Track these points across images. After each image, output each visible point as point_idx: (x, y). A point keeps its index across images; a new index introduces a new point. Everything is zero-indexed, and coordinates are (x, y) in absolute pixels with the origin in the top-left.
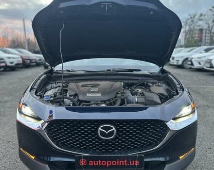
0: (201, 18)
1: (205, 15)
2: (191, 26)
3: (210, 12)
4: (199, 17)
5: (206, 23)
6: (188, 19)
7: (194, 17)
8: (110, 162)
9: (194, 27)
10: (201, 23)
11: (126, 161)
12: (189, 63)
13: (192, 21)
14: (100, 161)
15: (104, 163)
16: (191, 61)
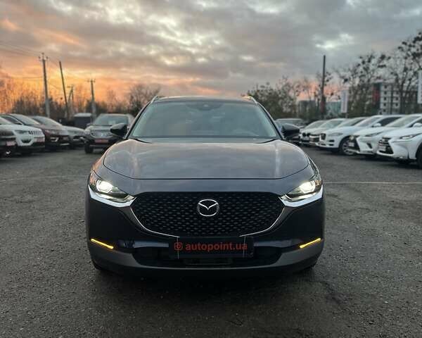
0: (381, 64)
1: (389, 58)
2: (363, 78)
3: (398, 52)
4: (380, 62)
5: (392, 73)
6: (359, 65)
7: (369, 61)
8: (212, 245)
9: (369, 80)
10: (381, 72)
11: (231, 245)
12: (352, 144)
13: (366, 69)
14: (199, 244)
15: (204, 247)
16: (355, 141)
